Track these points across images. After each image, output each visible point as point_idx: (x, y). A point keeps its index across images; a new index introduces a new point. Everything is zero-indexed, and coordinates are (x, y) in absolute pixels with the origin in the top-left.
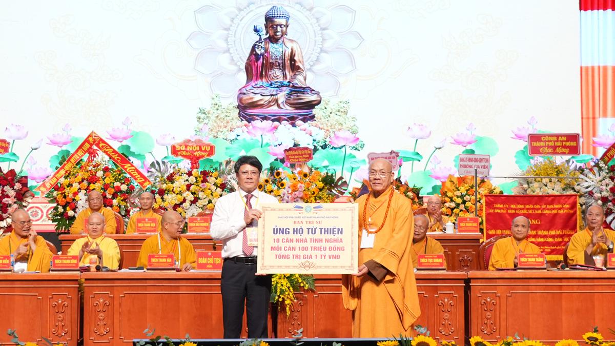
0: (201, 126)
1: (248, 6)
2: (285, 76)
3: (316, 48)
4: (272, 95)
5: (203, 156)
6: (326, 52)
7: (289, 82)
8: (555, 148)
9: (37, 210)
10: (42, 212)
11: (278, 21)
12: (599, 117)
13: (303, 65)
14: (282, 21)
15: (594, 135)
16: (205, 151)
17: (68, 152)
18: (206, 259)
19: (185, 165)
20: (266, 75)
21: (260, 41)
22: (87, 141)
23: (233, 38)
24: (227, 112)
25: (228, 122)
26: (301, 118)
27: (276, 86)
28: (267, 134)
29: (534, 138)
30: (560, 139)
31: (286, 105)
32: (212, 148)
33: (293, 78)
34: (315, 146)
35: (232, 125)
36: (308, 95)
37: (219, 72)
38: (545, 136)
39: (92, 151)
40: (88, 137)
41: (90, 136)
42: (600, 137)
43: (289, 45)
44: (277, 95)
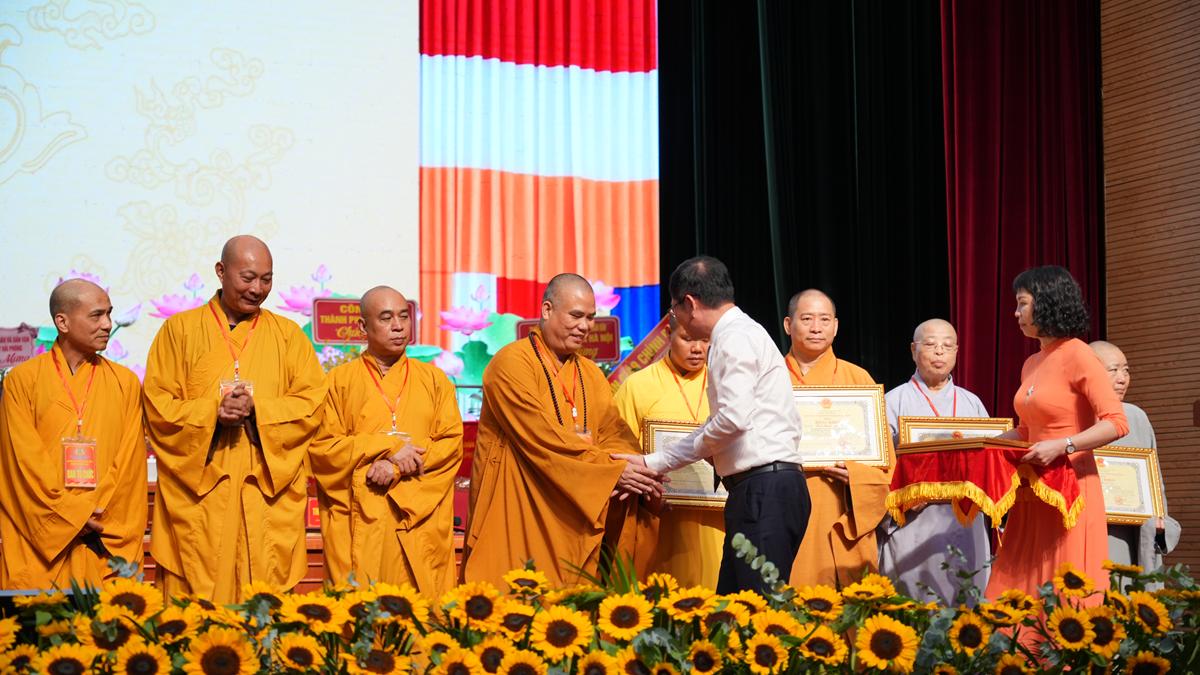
12: (455, 271)
15: (444, 307)
29: (325, 307)
38: (347, 304)
42: (455, 312)
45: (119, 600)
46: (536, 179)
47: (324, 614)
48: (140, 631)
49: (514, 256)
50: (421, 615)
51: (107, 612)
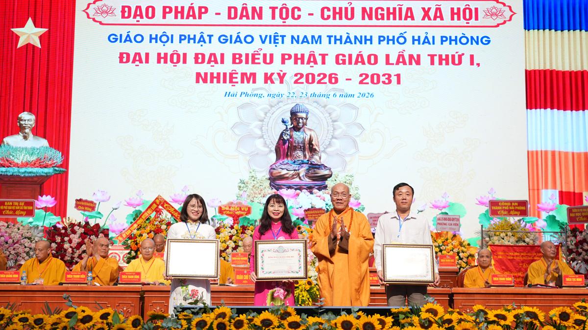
0: (241, 192)
1: (278, 104)
2: (305, 156)
3: (328, 135)
4: (295, 170)
5: (242, 215)
6: (336, 138)
7: (308, 160)
8: (509, 211)
9: (116, 255)
10: (119, 257)
11: (300, 115)
12: (542, 189)
13: (319, 148)
14: (304, 115)
15: (538, 203)
16: (244, 211)
17: (140, 212)
18: (242, 276)
19: (229, 221)
20: (291, 155)
21: (286, 130)
22: (154, 202)
23: (266, 128)
24: (261, 183)
25: (261, 190)
26: (317, 187)
27: (298, 163)
28: (291, 199)
29: (493, 203)
30: (513, 204)
31: (306, 178)
32: (249, 209)
33: (312, 157)
34: (327, 209)
35: (265, 192)
36: (322, 170)
37: (255, 153)
38: (502, 202)
39: (158, 210)
40: (156, 199)
41: (157, 198)
42: (543, 204)
43: (308, 133)
44: (299, 170)
45: (428, 311)
46: (573, 153)
47: (504, 318)
48: (437, 322)
49: (565, 183)
50: (542, 319)
51: (424, 315)
